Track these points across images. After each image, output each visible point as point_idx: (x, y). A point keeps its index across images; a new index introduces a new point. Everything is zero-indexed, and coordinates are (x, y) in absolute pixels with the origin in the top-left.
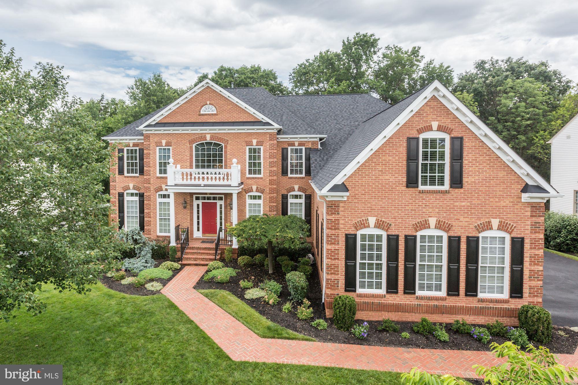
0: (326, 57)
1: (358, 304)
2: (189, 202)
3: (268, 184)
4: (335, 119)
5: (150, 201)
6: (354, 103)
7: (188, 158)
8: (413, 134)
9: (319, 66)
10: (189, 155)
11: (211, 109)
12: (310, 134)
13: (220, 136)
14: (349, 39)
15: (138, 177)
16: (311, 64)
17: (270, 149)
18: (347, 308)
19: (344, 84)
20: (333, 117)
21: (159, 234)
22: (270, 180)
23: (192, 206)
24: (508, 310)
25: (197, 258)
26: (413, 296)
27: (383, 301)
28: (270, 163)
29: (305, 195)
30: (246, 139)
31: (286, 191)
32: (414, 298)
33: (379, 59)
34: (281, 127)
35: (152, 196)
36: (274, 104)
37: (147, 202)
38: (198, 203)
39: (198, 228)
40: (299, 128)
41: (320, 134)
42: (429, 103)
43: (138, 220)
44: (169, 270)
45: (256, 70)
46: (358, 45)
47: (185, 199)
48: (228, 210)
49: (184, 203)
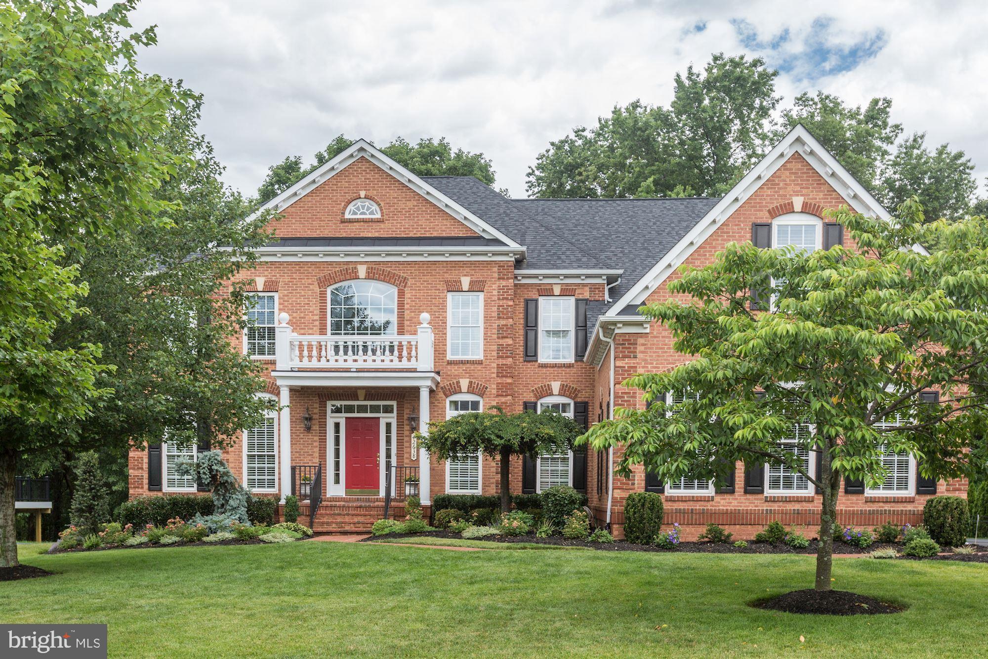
0: (630, 122)
1: (668, 514)
2: (317, 417)
3: (494, 375)
4: (645, 249)
6: (689, 216)
7: (317, 317)
8: (762, 218)
9: (611, 149)
10: (317, 312)
11: (368, 208)
12: (587, 268)
13: (389, 269)
14: (694, 70)
16: (588, 143)
17: (499, 299)
18: (647, 505)
19: (678, 194)
20: (639, 245)
22: (498, 367)
23: (323, 425)
24: (914, 514)
25: (343, 523)
26: (760, 496)
27: (709, 506)
28: (500, 328)
29: (575, 403)
30: (446, 275)
31: (532, 395)
32: (761, 499)
33: (775, 128)
34: (524, 248)
36: (505, 212)
38: (337, 420)
39: (337, 476)
40: (563, 257)
41: (608, 268)
42: (789, 166)
45: (435, 153)
46: (719, 91)
47: (308, 409)
48: (406, 433)
49: (306, 419)
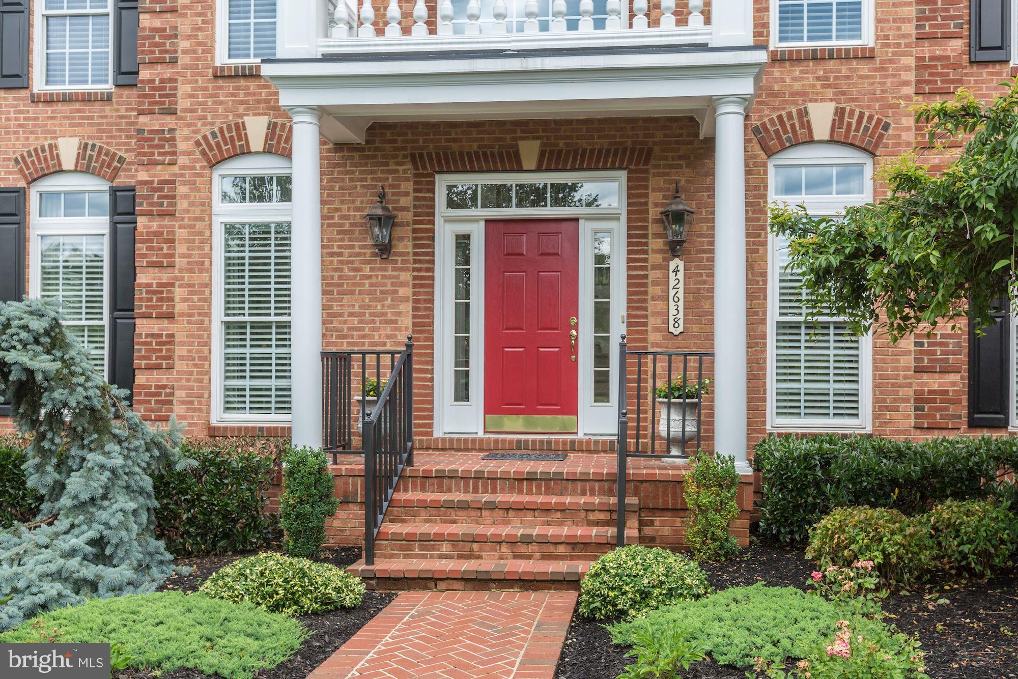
2: (408, 216)
3: (909, 90)
5: (172, 215)
15: (107, 98)
21: (218, 416)
22: (920, 62)
23: (425, 241)
25: (480, 539)
35: (182, 190)
37: (155, 225)
38: (463, 229)
43: (106, 352)
44: (276, 608)
47: (382, 196)
48: (655, 258)
49: (379, 220)
